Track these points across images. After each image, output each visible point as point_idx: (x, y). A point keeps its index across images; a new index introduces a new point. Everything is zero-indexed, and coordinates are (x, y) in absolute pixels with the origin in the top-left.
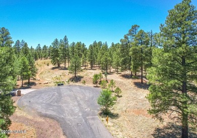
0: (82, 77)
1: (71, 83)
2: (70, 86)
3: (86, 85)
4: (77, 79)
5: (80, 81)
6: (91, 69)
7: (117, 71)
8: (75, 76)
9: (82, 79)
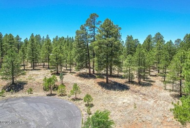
0: (25, 83)
1: (8, 95)
2: (7, 100)
3: (34, 94)
4: (16, 87)
5: (22, 89)
6: (34, 69)
7: (70, 70)
8: (13, 83)
9: (25, 86)
